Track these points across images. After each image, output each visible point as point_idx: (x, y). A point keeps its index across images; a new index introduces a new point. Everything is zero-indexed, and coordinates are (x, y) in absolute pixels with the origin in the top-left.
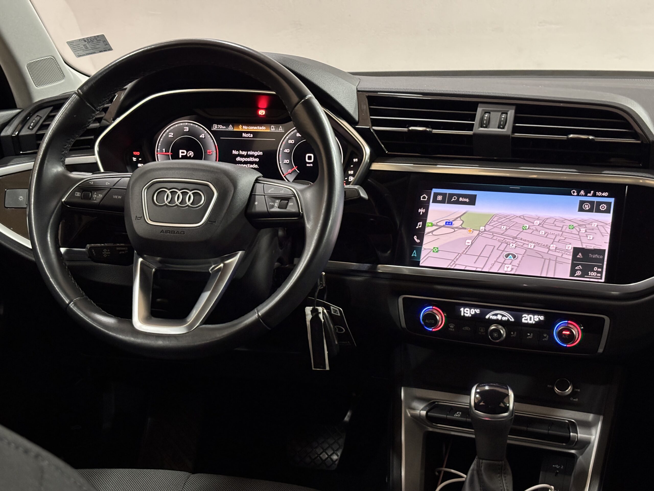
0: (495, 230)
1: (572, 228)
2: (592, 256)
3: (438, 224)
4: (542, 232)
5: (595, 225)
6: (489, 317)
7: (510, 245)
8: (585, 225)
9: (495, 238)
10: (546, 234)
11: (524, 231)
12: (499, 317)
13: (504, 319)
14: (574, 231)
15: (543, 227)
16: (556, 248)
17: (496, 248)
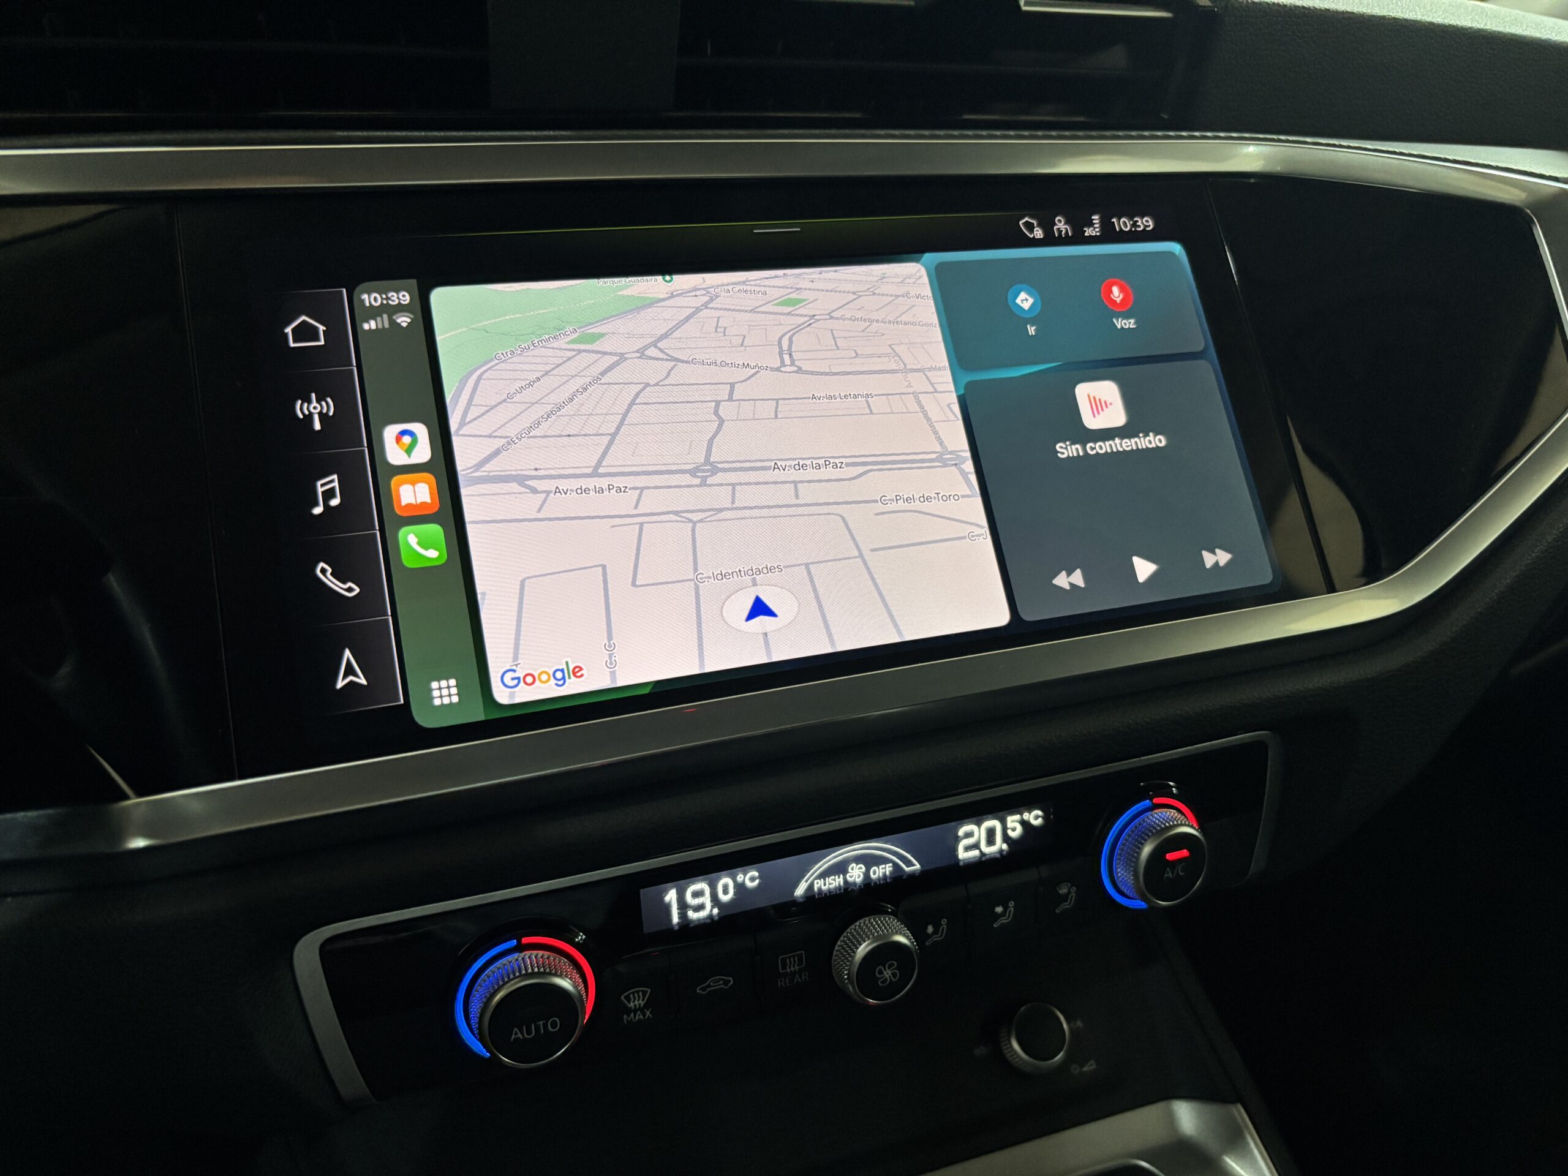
6: (811, 886)
12: (856, 874)
13: (879, 872)
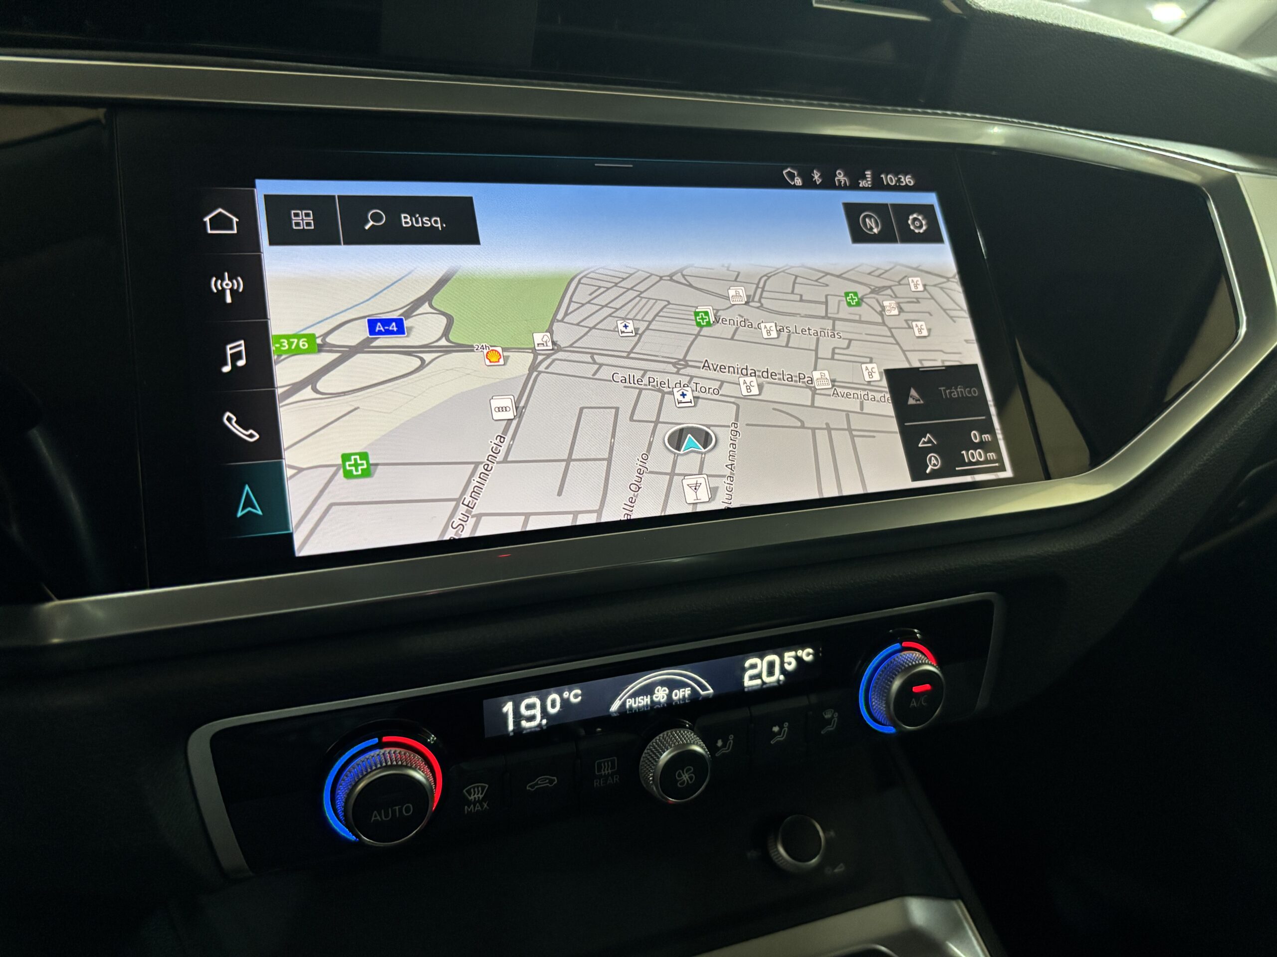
0: (594, 340)
1: (858, 304)
2: (947, 391)
3: (330, 340)
4: (769, 330)
5: (916, 283)
6: (624, 704)
7: (672, 393)
8: (890, 287)
9: (605, 373)
10: (784, 334)
11: (706, 331)
12: (661, 695)
13: (679, 694)
14: (865, 312)
15: (761, 307)
16: (833, 381)
17: (624, 416)
